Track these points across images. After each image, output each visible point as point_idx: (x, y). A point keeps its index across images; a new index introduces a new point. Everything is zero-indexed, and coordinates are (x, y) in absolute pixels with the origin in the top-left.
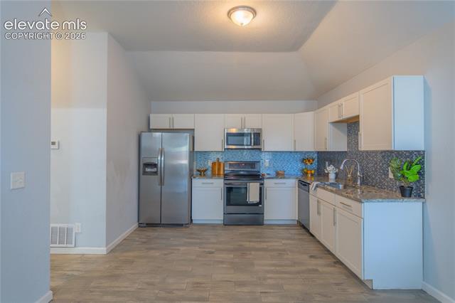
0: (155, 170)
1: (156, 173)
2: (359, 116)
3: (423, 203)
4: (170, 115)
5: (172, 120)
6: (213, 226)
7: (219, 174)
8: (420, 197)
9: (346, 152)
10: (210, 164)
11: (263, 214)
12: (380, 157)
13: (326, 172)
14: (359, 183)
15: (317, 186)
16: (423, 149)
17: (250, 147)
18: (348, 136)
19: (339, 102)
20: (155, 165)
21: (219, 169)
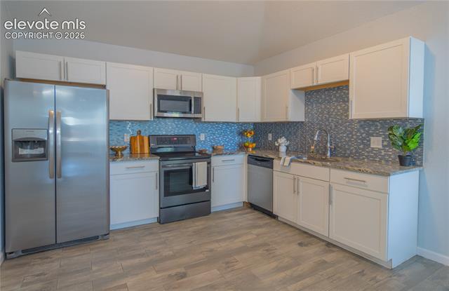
0: (40, 151)
1: (44, 156)
2: (348, 81)
3: (420, 171)
4: (60, 59)
5: (64, 68)
6: (145, 229)
7: (142, 153)
8: (415, 165)
9: (302, 122)
10: (127, 139)
11: (209, 201)
12: (357, 126)
13: (277, 145)
14: (329, 154)
15: (292, 161)
16: (422, 117)
17: (189, 115)
18: (306, 105)
19: (313, 65)
20: (42, 143)
21: (142, 147)
